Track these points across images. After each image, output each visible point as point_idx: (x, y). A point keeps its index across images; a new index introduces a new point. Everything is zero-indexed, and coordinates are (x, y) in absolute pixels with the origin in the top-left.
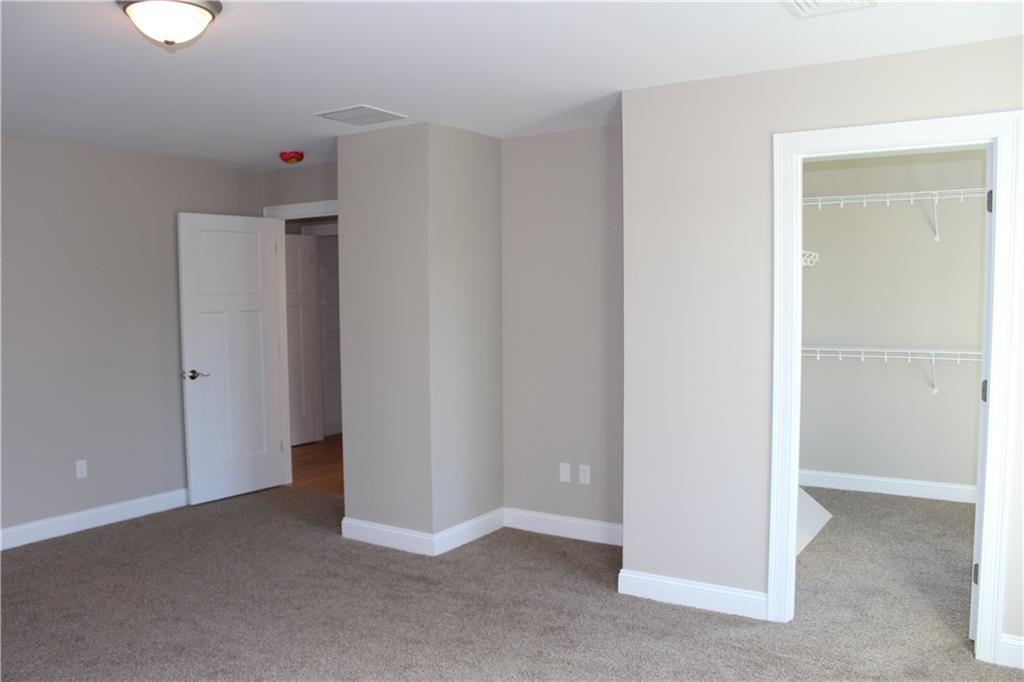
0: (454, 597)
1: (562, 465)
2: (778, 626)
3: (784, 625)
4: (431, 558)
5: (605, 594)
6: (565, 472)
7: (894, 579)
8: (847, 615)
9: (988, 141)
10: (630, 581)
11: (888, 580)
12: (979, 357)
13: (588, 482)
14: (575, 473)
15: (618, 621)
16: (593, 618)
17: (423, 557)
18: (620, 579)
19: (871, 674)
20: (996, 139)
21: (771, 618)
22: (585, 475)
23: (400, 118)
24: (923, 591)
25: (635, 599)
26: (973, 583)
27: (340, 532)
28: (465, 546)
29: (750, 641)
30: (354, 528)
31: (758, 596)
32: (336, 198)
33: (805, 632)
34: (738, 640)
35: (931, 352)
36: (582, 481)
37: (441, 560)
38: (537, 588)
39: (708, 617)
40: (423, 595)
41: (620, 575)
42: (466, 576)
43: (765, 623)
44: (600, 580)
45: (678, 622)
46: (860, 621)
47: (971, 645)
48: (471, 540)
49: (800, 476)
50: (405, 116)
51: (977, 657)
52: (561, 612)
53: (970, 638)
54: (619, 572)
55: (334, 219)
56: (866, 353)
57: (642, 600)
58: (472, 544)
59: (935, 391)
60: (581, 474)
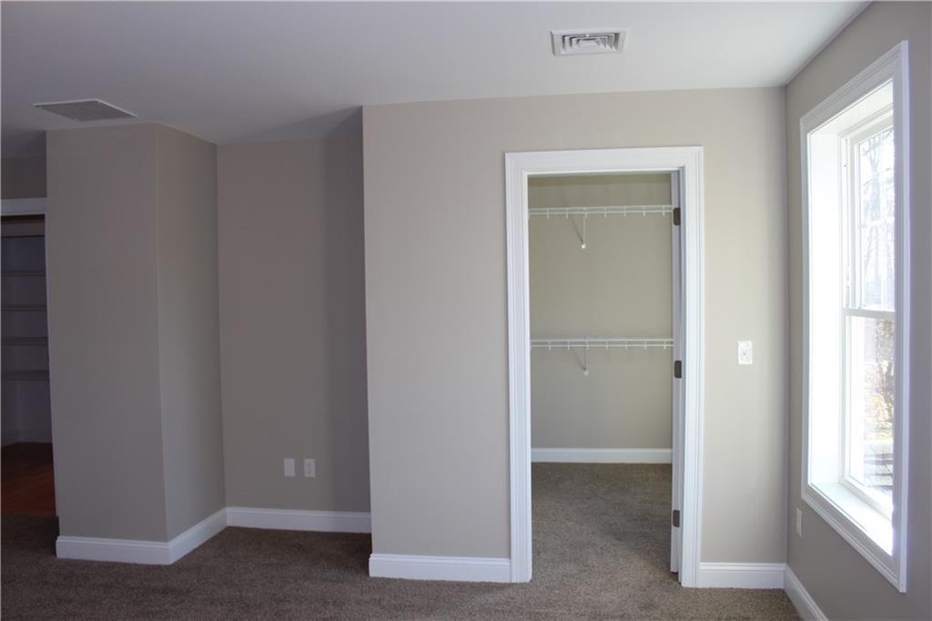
0: (212, 604)
1: (286, 461)
2: (522, 585)
3: (528, 584)
4: (167, 567)
5: (358, 579)
6: (289, 467)
7: (592, 533)
8: (571, 568)
9: (676, 169)
10: (381, 564)
11: (588, 534)
12: (672, 343)
13: (313, 475)
14: (299, 468)
15: (384, 603)
16: (358, 603)
17: (158, 568)
18: (370, 563)
19: (617, 614)
20: (683, 168)
21: (514, 581)
22: (310, 468)
23: (128, 116)
24: (618, 539)
25: (388, 581)
26: (673, 527)
27: (54, 553)
28: (196, 550)
29: (508, 603)
30: (70, 546)
31: (503, 562)
32: (45, 196)
33: (547, 588)
34: (497, 604)
35: (586, 341)
36: (307, 475)
37: (179, 567)
38: (290, 584)
39: (461, 587)
40: (178, 607)
41: (371, 559)
42: (212, 580)
43: (511, 585)
44: (347, 567)
45: (437, 596)
46: (585, 571)
47: (675, 576)
48: (200, 543)
49: (532, 454)
50: (133, 115)
51: (683, 585)
52: (326, 603)
53: (672, 570)
54: (369, 557)
55: (41, 218)
56: (552, 343)
57: (395, 580)
58: (203, 547)
59: (586, 373)
60: (306, 469)
